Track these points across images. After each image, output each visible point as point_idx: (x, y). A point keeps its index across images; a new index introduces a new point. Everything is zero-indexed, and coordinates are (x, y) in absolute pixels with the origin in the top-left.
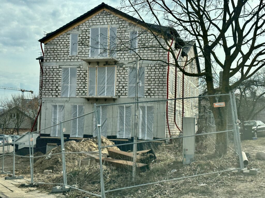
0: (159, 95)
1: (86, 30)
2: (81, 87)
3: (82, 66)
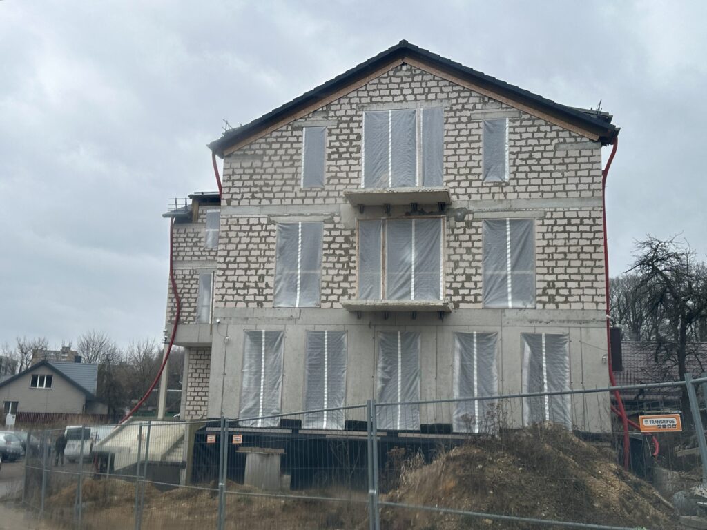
0: (583, 302)
1: (351, 117)
2: (336, 279)
3: (338, 216)
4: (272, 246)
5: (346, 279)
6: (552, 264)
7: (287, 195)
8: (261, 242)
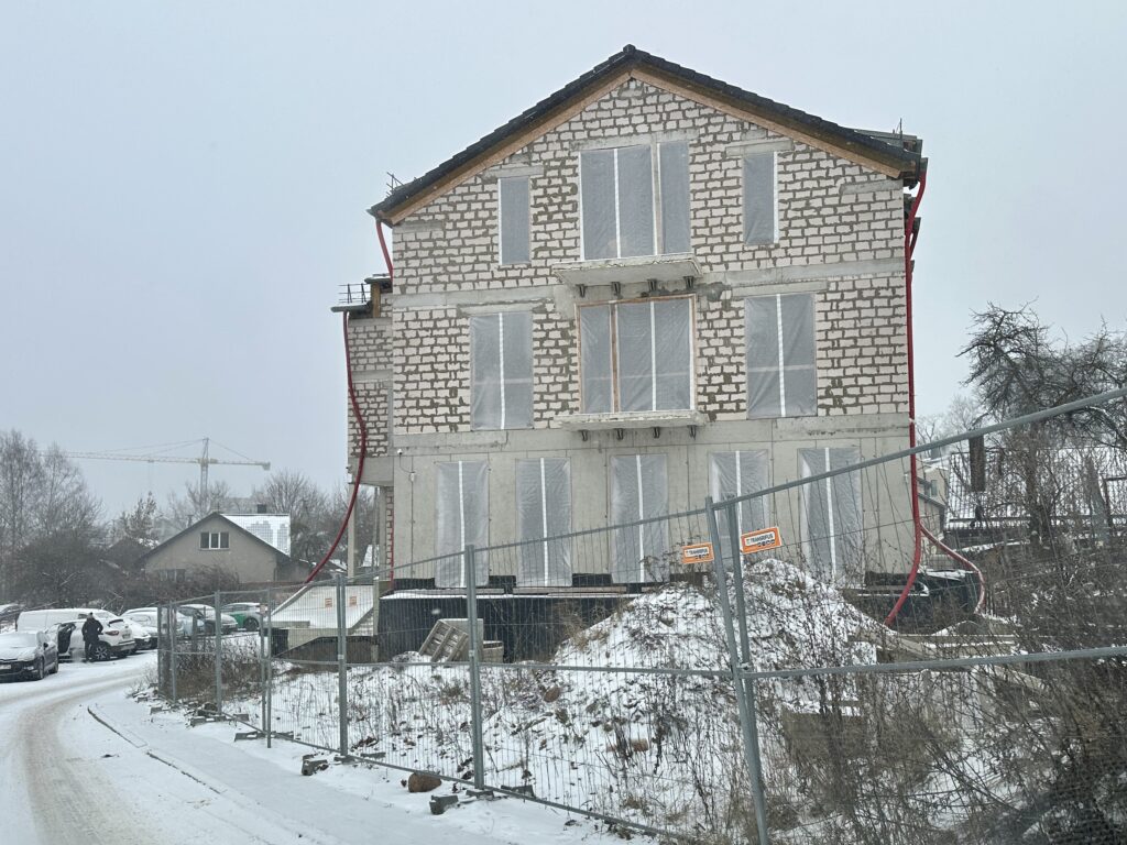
0: (879, 403)
1: (563, 160)
2: (552, 389)
3: (552, 302)
4: (464, 349)
5: (565, 389)
6: (838, 353)
7: (482, 276)
8: (450, 344)
